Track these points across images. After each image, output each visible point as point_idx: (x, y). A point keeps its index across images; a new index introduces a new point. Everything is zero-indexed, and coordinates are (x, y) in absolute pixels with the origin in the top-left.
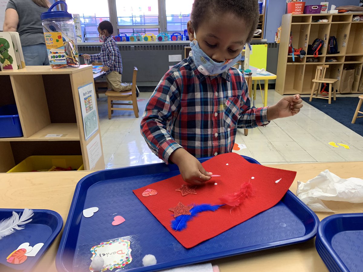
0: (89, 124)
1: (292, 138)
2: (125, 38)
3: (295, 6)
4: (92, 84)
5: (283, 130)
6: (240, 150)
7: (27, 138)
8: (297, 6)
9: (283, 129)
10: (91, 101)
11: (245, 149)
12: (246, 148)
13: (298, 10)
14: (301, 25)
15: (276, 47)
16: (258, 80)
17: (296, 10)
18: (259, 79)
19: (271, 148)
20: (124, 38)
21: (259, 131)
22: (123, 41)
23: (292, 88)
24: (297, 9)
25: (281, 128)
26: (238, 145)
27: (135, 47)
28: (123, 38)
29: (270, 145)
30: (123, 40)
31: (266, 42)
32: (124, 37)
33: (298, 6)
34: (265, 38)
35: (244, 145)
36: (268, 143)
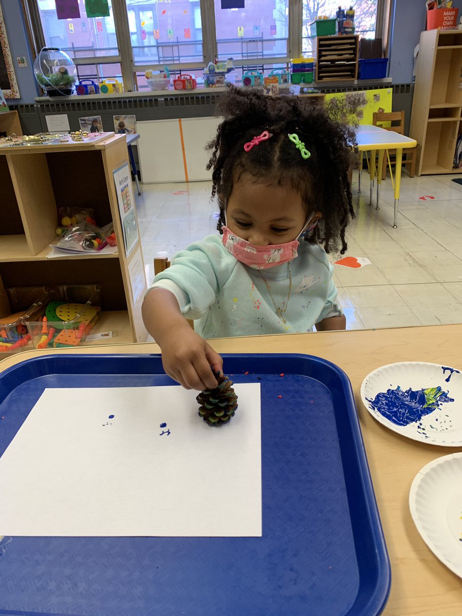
0: (129, 232)
1: (443, 245)
2: (93, 87)
3: (442, 17)
4: (128, 165)
5: (426, 233)
6: (362, 266)
7: (36, 255)
8: (447, 16)
9: (425, 231)
10: (128, 194)
11: (369, 265)
12: (370, 263)
13: (448, 24)
14: (453, 50)
15: (408, 91)
16: (386, 150)
17: (445, 23)
18: (387, 148)
19: (411, 262)
20: (91, 88)
21: (388, 236)
22: (90, 94)
23: (435, 162)
24: (446, 21)
25: (422, 230)
26: (356, 260)
27: (166, 100)
28: (89, 87)
29: (408, 258)
30: (89, 92)
31: (391, 83)
32: (91, 86)
33: (449, 16)
34: (388, 77)
35: (367, 260)
36: (404, 255)
